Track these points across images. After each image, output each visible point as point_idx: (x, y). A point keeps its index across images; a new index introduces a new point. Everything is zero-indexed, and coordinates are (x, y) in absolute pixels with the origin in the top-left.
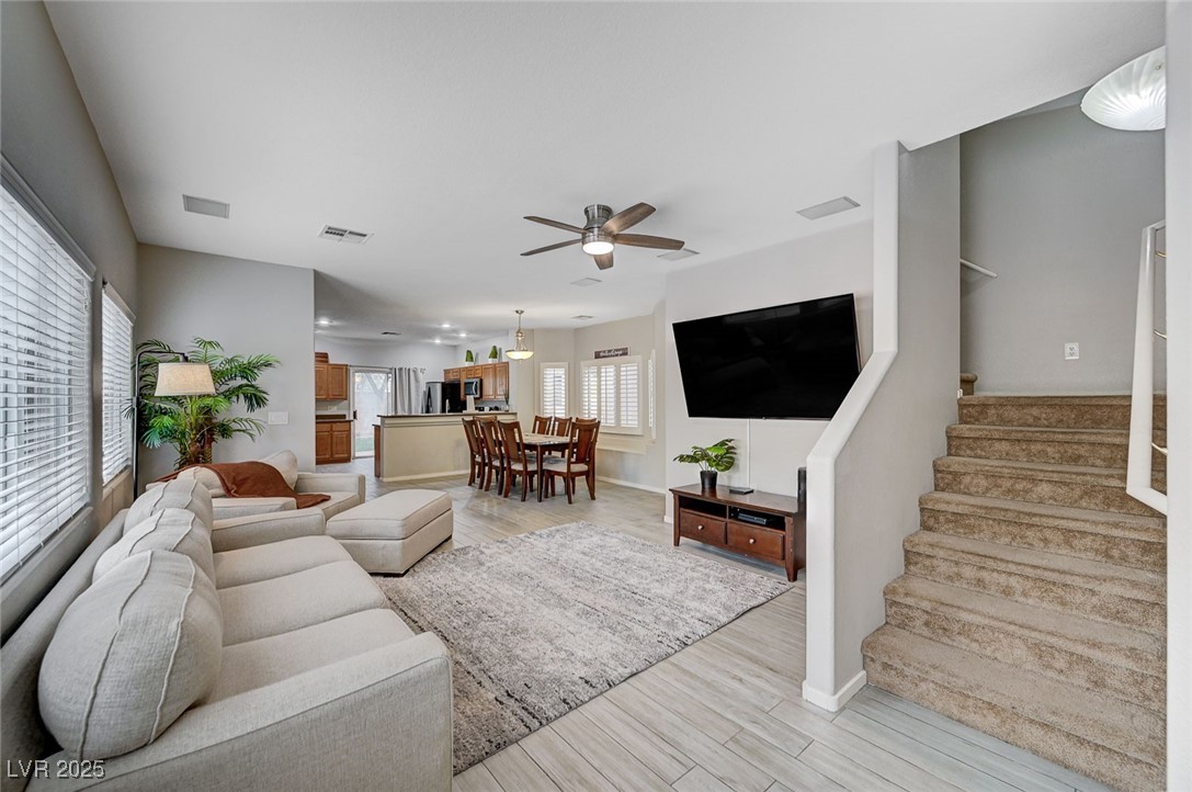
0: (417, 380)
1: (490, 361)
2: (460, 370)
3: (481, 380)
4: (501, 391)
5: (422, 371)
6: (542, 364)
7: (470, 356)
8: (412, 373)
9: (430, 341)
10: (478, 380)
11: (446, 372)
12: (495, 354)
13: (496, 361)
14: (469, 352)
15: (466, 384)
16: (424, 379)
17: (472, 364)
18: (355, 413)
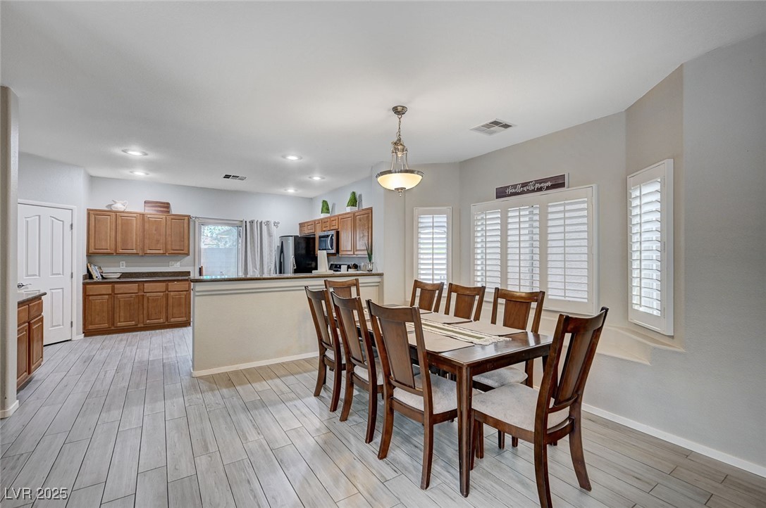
0: (270, 235)
1: (349, 209)
2: (315, 223)
3: (338, 233)
4: (361, 244)
5: (276, 224)
6: (416, 210)
7: (326, 208)
8: (264, 228)
9: (282, 191)
10: (333, 232)
11: (302, 225)
12: (354, 201)
13: (355, 209)
14: (325, 203)
15: (320, 237)
16: (277, 233)
17: (328, 215)
18: (201, 269)
